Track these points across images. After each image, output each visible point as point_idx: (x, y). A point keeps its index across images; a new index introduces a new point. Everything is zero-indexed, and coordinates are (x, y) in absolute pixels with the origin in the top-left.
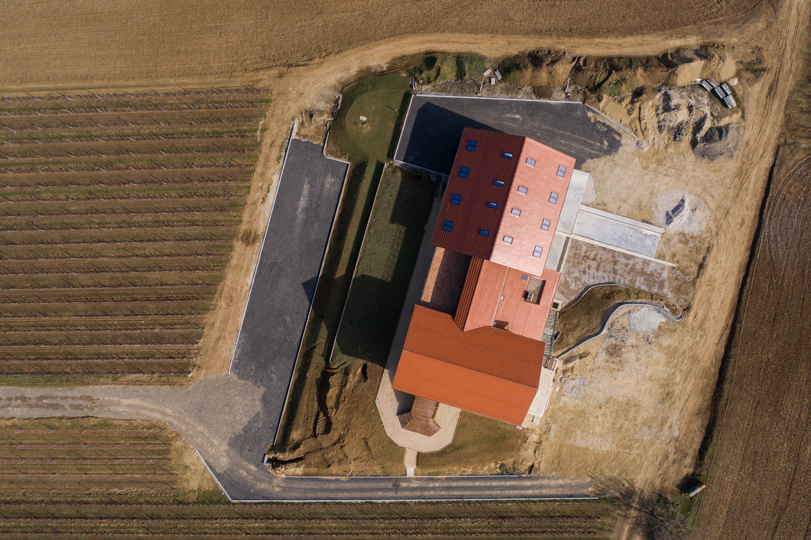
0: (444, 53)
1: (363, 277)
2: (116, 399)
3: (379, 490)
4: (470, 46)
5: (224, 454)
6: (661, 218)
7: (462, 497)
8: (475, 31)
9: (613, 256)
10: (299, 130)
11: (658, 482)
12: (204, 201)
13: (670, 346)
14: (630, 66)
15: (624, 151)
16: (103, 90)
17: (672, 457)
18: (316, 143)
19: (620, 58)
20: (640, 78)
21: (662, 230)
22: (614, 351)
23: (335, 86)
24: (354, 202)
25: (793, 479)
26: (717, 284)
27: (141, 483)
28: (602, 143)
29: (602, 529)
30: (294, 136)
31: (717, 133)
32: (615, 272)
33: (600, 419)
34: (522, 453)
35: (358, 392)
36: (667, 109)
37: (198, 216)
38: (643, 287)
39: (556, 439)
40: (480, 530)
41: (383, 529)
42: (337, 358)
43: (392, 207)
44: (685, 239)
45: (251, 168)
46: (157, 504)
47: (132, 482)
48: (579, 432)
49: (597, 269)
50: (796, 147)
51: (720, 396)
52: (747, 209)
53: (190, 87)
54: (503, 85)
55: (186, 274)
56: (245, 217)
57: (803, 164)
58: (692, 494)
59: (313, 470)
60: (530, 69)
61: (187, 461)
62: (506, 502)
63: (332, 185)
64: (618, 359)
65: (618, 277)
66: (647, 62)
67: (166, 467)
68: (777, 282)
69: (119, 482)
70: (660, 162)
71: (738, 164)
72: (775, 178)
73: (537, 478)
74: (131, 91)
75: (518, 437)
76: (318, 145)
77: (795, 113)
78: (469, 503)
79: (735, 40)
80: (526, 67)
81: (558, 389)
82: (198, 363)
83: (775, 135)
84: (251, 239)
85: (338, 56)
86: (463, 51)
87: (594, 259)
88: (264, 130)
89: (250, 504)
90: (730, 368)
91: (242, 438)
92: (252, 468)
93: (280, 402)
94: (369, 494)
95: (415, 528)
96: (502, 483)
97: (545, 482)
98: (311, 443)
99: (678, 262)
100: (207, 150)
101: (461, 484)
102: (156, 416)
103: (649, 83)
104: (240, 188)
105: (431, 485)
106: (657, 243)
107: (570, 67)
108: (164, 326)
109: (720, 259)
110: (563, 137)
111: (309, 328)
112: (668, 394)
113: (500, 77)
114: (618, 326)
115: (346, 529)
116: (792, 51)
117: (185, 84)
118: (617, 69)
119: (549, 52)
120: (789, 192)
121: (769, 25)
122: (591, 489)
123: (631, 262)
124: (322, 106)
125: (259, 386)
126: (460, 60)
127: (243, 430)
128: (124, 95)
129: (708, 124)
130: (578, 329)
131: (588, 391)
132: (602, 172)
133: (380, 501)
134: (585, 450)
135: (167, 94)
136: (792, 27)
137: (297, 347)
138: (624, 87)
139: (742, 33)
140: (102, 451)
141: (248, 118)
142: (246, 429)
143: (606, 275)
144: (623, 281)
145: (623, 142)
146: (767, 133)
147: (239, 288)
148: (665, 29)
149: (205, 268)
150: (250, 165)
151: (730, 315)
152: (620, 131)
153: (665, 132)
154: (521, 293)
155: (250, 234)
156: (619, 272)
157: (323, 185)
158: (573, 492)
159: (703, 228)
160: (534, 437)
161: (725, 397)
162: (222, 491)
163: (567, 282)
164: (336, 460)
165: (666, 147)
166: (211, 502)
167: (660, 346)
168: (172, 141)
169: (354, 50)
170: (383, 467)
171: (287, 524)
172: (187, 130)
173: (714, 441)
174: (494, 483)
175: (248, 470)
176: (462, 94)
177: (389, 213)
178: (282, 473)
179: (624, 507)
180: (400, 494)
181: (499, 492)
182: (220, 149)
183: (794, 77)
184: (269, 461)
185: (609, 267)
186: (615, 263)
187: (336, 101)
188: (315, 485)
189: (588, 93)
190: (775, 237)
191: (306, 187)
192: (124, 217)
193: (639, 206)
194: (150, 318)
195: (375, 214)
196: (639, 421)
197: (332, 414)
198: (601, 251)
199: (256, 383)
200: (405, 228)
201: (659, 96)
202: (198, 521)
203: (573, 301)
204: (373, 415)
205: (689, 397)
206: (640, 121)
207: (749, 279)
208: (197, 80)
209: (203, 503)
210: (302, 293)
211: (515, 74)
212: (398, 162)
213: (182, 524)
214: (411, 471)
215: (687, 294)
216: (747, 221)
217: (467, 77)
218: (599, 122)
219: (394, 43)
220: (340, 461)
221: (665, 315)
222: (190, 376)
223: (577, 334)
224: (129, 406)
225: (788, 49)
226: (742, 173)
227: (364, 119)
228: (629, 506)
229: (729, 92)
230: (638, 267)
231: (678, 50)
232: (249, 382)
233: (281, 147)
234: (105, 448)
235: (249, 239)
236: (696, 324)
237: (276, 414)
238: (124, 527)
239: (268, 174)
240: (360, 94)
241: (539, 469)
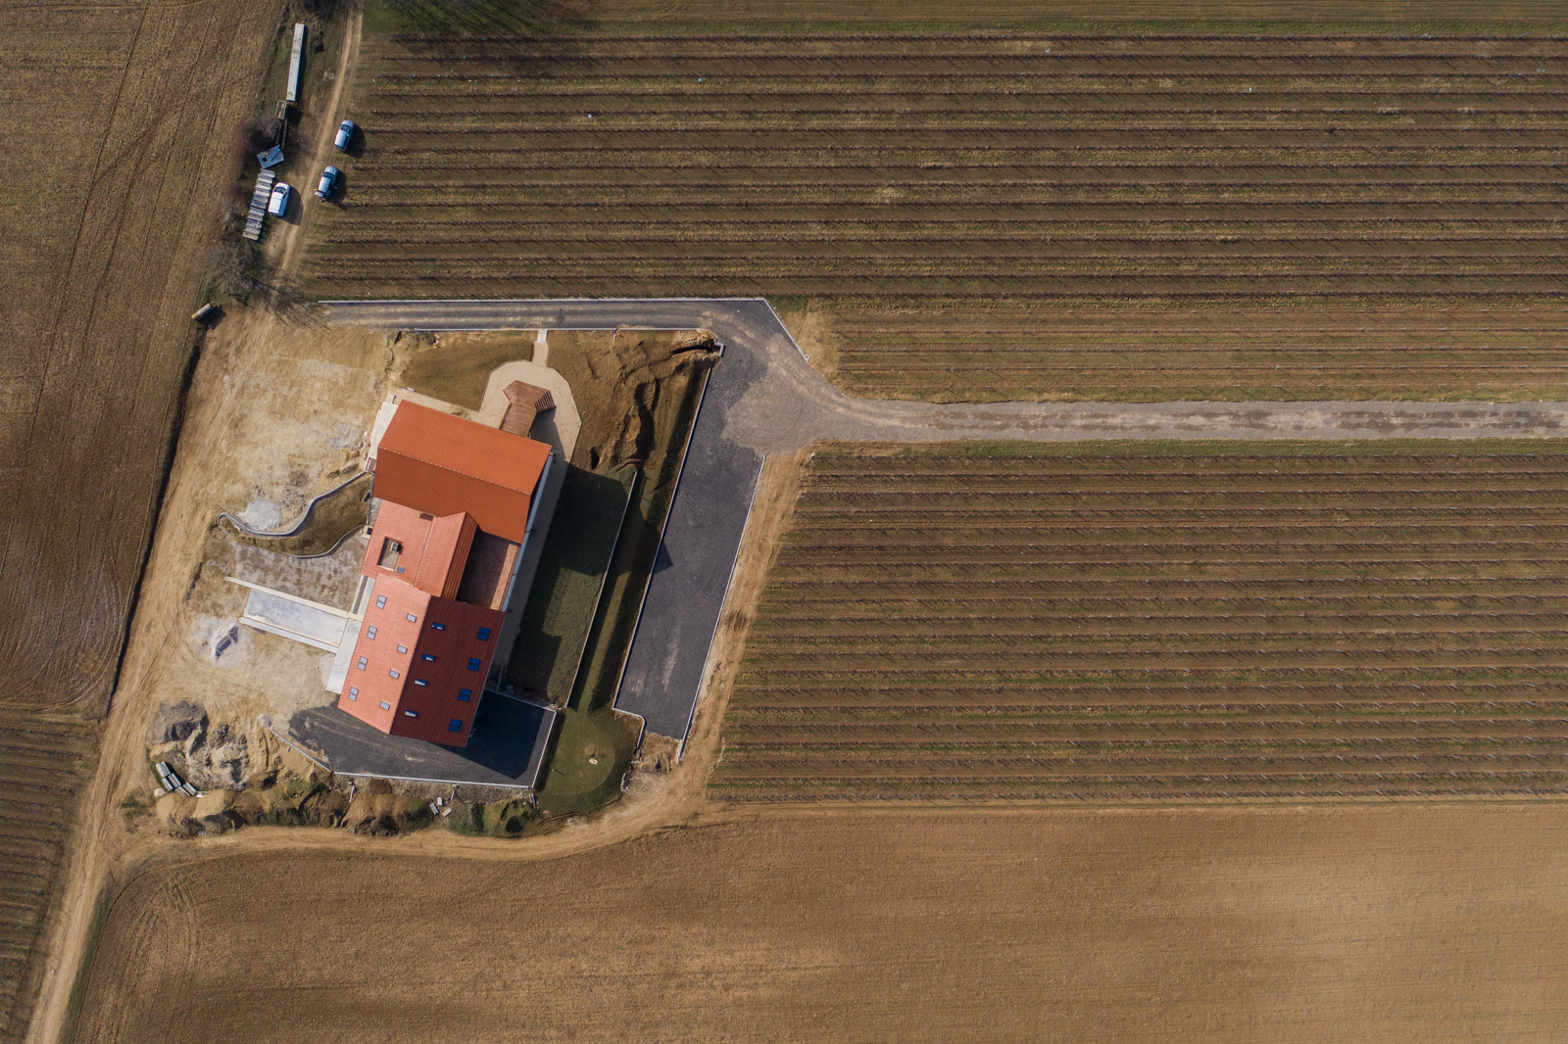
0: (499, 837)
1: (594, 574)
2: (907, 426)
3: (582, 313)
4: (467, 844)
5: (773, 358)
6: (243, 636)
7: (482, 304)
8: (461, 862)
9: (301, 590)
10: (674, 750)
11: (248, 320)
12: (792, 667)
13: (234, 483)
14: (279, 814)
15: (285, 715)
16: (916, 804)
17: (232, 350)
18: (653, 734)
19: (291, 825)
20: (267, 800)
21: (243, 621)
22: (299, 479)
23: (630, 801)
24: (605, 663)
25: (89, 322)
26: (178, 556)
27: (877, 321)
28: (312, 725)
29: (315, 264)
30: (681, 743)
31: (178, 733)
32: (299, 571)
33: (315, 398)
34: (408, 359)
35: (602, 434)
36: (236, 763)
37: (799, 649)
38: (265, 553)
39: (368, 373)
40: (461, 263)
41: (578, 265)
42: (627, 476)
43: (559, 656)
44: (216, 610)
45: (732, 705)
46: (858, 295)
47: (889, 322)
48: (341, 382)
49: (320, 574)
50: (87, 714)
51: (174, 424)
52: (143, 643)
53: (808, 806)
54: (428, 797)
55: (815, 579)
56: (741, 646)
57: (79, 695)
58: (207, 306)
59: (662, 338)
60: (395, 814)
61: (819, 349)
62: (428, 298)
63: (635, 683)
64: (294, 469)
65: (296, 565)
66: (259, 819)
67: (845, 340)
68: (108, 557)
69: (906, 322)
70: (245, 701)
71: (154, 696)
72: (112, 678)
73: (391, 326)
74: (881, 803)
75: (412, 377)
76: (651, 731)
77: (88, 754)
78: (473, 297)
79: (158, 841)
80: (399, 815)
81: (365, 433)
82: (802, 470)
83: (112, 728)
84: (735, 619)
85: (626, 837)
86: (475, 838)
87: (324, 587)
88: (717, 751)
89: (741, 296)
90: (164, 456)
91: (750, 376)
92: (738, 340)
93: (702, 420)
94: (594, 307)
95: (538, 265)
96: (433, 320)
97: (382, 322)
98: (662, 371)
99: (224, 582)
100: (787, 729)
101: (482, 320)
102: (858, 404)
103: (257, 793)
104: (747, 681)
105: (519, 319)
106: (249, 605)
107: (349, 815)
108: (845, 516)
109: (175, 585)
110: (357, 733)
111: (665, 511)
112: (236, 426)
113: (432, 805)
114: (295, 509)
115: (622, 265)
116: (91, 827)
117: (813, 809)
118: (293, 810)
119: (374, 834)
120: (95, 662)
121: (118, 858)
122: (328, 313)
123: (280, 583)
124: (646, 778)
125: (728, 440)
126: (479, 827)
127: (749, 386)
128: (889, 798)
129: (189, 743)
130: (341, 505)
131: (329, 432)
132: (312, 691)
133: (581, 299)
134: (334, 359)
135: (836, 798)
136: (92, 855)
137: (681, 488)
138: (285, 789)
139: (149, 850)
140: (926, 361)
141: (737, 766)
142: (745, 387)
143: (310, 568)
144: (290, 560)
145: (287, 726)
146: (121, 732)
147: (751, 560)
148: (239, 856)
149: (790, 586)
150: (734, 709)
151: (164, 519)
152: (290, 738)
153: (239, 736)
154: (404, 551)
155: (735, 626)
156: (293, 572)
157: (646, 684)
158: (349, 309)
159: (194, 622)
160: (394, 376)
161: (169, 421)
162: (776, 312)
163: (357, 560)
164: (631, 351)
165: (237, 718)
166: (789, 298)
167: (245, 483)
168: (830, 741)
169: (607, 843)
170: (575, 341)
171: (695, 271)
172: (812, 754)
173: (181, 369)
174: (442, 320)
175: (743, 336)
176: (474, 787)
177: (562, 648)
178: (702, 333)
179: (288, 290)
180: (557, 308)
181: (437, 309)
182: (769, 729)
183: (89, 796)
184: (717, 348)
185: (306, 577)
186: (298, 583)
187: (627, 783)
188: (659, 319)
189: (327, 784)
190: (111, 610)
191: (666, 681)
192: (892, 650)
193: (269, 650)
194: (862, 526)
195: (579, 648)
196: (270, 394)
197: (634, 409)
198: (316, 596)
199: (732, 445)
200: (544, 630)
201: (246, 779)
202: (807, 274)
203: (349, 536)
204: (584, 406)
205: (211, 423)
206: (267, 750)
207: (142, 561)
208: (799, 813)
209: (799, 297)
210: (673, 552)
211: (413, 808)
212: (551, 708)
213: (827, 270)
214: (541, 338)
215: (213, 544)
216: (144, 629)
217: (471, 807)
218: (315, 749)
219: (557, 850)
220: (627, 350)
221: (239, 520)
222: (813, 454)
223: (342, 500)
224: (891, 417)
225: (96, 829)
226: (149, 685)
227: (593, 761)
228: (282, 292)
229: (165, 781)
230: (271, 577)
231: (223, 832)
232: (741, 445)
233: (696, 731)
234: (923, 364)
235: (737, 620)
236: (203, 508)
237: (708, 406)
238: (901, 265)
239: (712, 698)
240: (597, 791)
241: (389, 338)
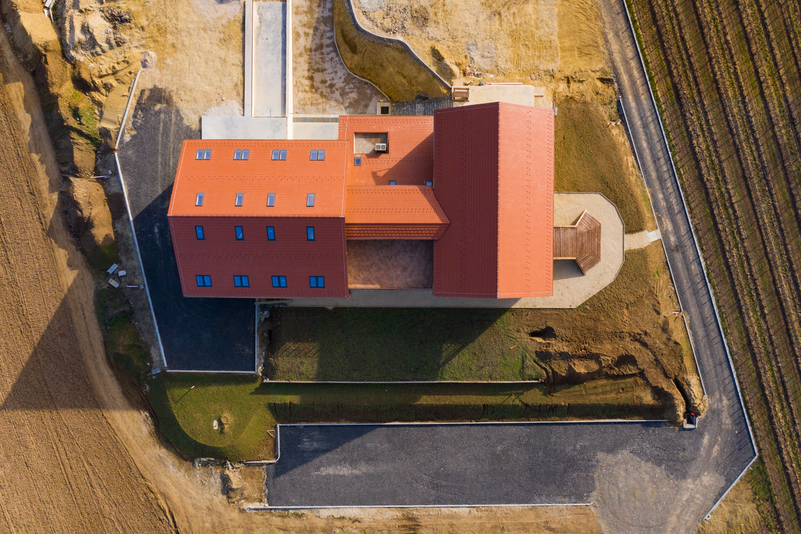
0: (106, 345)
3: (689, 270)
4: (87, 314)
5: (698, 482)
7: (667, 159)
10: (254, 500)
14: (52, 105)
15: (161, 81)
18: (264, 474)
20: (63, 88)
22: (421, 18)
23: (186, 471)
28: (159, 112)
30: (265, 505)
34: (586, 97)
35: (569, 333)
36: (92, 42)
39: (558, 60)
40: (704, 124)
41: (739, 250)
48: (540, 32)
49: (323, 70)
54: (123, 259)
59: (687, 363)
60: (92, 230)
61: (720, 526)
62: (658, 100)
63: (312, 440)
64: (430, 10)
65: (326, 42)
70: (162, 30)
73: (615, 69)
75: (569, 109)
76: (267, 471)
78: (673, 148)
81: (492, 76)
84: (410, 523)
85: (149, 477)
86: (96, 321)
87: (312, 78)
89: (754, 430)
91: (671, 463)
92: (706, 440)
93: (610, 429)
94: (698, 280)
95: (726, 208)
96: (635, 112)
97: (617, 57)
98: (653, 375)
101: (651, 165)
103: (67, 75)
105: (663, 204)
110: (165, 164)
111: (502, 418)
113: (115, 266)
114: (388, 23)
115: (751, 296)
118: (61, 120)
119: (63, 214)
124: (216, 481)
125: (598, 461)
126: (109, 322)
127: (660, 465)
130: (406, 72)
131: (482, 35)
132: (196, 101)
133: (703, 264)
134: (562, 17)
137: (531, 427)
138: (80, 105)
142: (658, 462)
143: (328, 58)
144: (328, 34)
145: (151, 86)
147: (478, 522)
152: (138, 93)
153: (123, 36)
155: (404, 526)
156: (318, 41)
158: (620, 17)
160: (563, 88)
162: (748, 472)
163: (351, 105)
164: (666, 336)
165: (141, 28)
166: (765, 481)
170: (658, 273)
171: (767, 376)
174: (638, 122)
175: (711, 444)
176: (147, 308)
178: (702, 401)
180: (687, 241)
181: (648, 113)
184: (690, 421)
185: (316, 56)
186: (308, 50)
187: (205, 465)
188: (706, 353)
191: (324, 471)
193: (226, 41)
197: (607, 359)
198: (299, 73)
199: (592, 466)
201: (79, 58)
203: (373, 89)
206: (117, 72)
209: (769, 490)
212: (258, 366)
214: (652, 236)
217: (127, 308)
218: (133, 124)
220: (666, 331)
223: (412, 71)
227: (216, 424)
232: (595, 476)
233: (283, 516)
235: (411, 526)
237: (626, 430)
239: (322, 523)
240: (186, 437)
241: (602, 70)
